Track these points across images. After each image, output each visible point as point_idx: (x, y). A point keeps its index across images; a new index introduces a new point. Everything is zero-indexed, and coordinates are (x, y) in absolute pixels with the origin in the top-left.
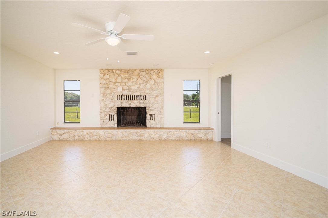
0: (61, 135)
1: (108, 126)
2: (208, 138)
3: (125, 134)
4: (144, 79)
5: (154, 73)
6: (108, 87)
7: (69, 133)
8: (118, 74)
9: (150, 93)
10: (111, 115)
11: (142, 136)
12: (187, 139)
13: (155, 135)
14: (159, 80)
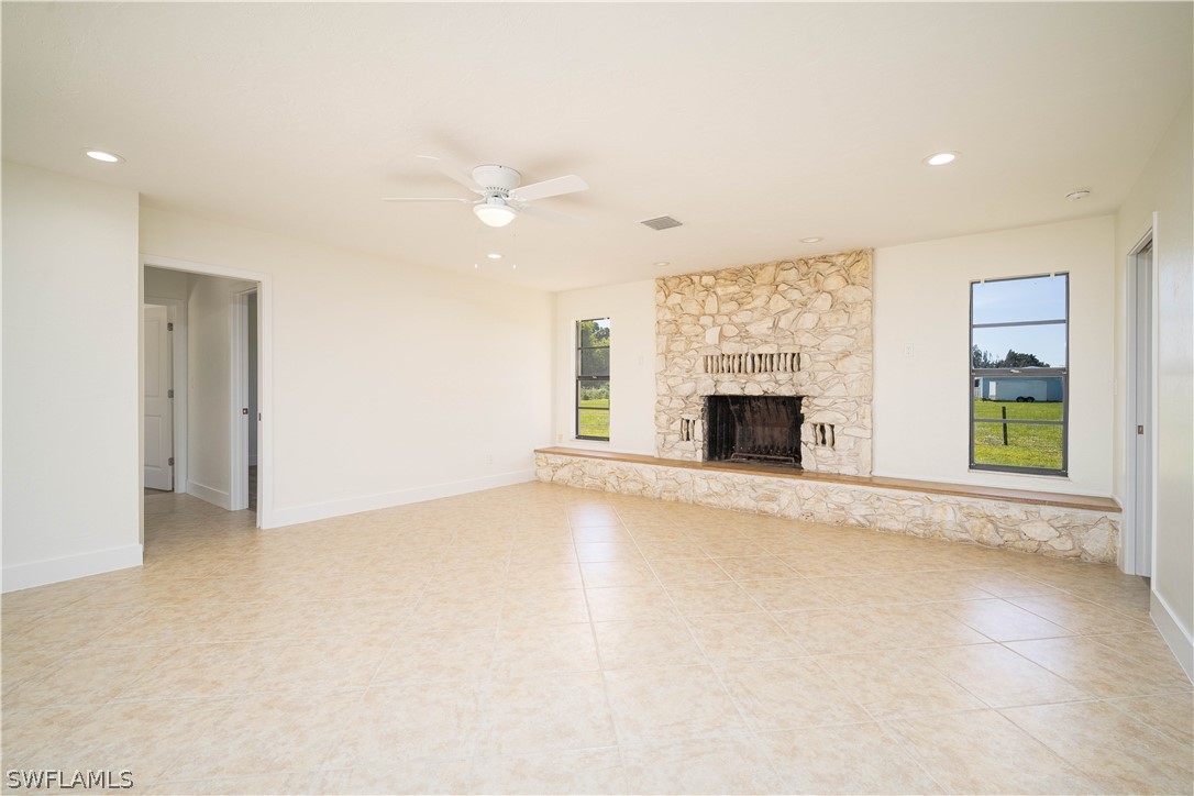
0: (556, 468)
1: (676, 455)
2: (1084, 551)
3: (717, 487)
4: (795, 295)
5: (833, 269)
6: (678, 332)
7: (572, 468)
8: (707, 289)
9: (817, 347)
10: (688, 421)
11: (771, 499)
12: (965, 536)
13: (819, 501)
14: (850, 294)
